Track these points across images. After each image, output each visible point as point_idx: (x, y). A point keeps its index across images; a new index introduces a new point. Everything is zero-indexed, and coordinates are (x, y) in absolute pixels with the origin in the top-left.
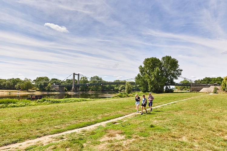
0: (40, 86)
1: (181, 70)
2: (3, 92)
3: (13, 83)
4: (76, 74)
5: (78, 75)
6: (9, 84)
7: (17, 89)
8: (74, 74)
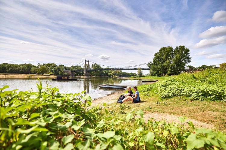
0: (54, 70)
1: (191, 58)
2: (23, 76)
3: (27, 67)
4: (87, 61)
5: (89, 61)
6: (23, 69)
7: (33, 73)
8: (86, 61)
